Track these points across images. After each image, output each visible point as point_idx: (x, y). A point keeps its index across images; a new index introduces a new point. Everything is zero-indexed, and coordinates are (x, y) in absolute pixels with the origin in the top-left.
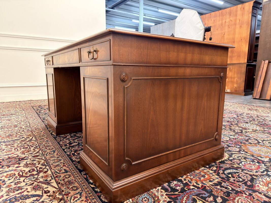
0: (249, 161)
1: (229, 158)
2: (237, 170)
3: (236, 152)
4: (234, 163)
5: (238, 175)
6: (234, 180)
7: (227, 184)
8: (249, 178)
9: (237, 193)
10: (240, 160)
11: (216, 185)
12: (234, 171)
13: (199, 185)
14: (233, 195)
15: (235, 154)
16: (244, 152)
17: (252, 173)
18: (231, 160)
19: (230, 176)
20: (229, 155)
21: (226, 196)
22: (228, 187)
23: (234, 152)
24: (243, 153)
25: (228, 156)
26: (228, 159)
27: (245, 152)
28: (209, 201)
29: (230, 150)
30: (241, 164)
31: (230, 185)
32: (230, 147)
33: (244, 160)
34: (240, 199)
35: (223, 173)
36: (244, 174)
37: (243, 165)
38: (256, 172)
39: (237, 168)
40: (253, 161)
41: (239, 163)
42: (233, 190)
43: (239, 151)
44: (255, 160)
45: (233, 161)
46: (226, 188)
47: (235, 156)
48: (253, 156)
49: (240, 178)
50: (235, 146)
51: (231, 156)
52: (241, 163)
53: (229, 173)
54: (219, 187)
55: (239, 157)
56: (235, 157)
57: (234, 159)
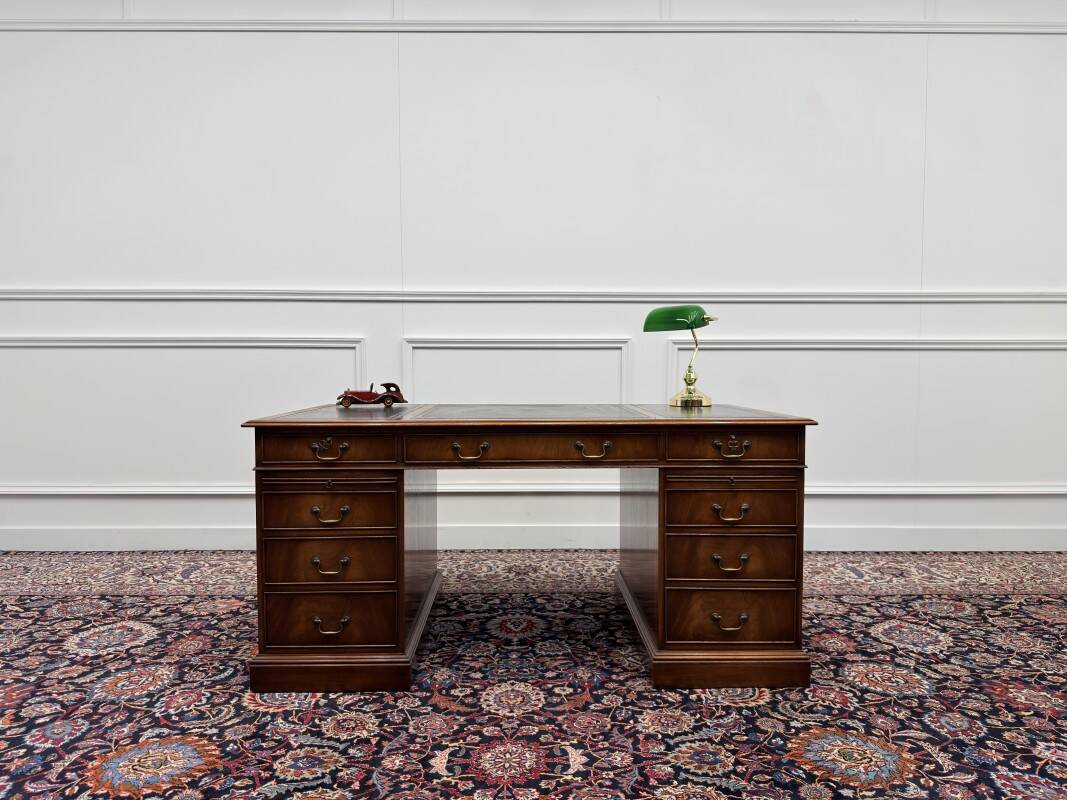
0: (191, 710)
1: (239, 700)
2: (213, 682)
3: (229, 723)
4: (223, 693)
5: (207, 674)
6: (211, 664)
8: (187, 677)
9: (203, 652)
10: (213, 705)
11: (237, 649)
12: (217, 678)
14: (208, 647)
15: (231, 719)
16: (209, 732)
17: (182, 686)
18: (232, 696)
19: (221, 668)
20: (244, 708)
21: (217, 643)
23: (236, 720)
24: (211, 728)
25: (244, 704)
26: (240, 697)
27: (206, 735)
28: (235, 633)
29: (247, 726)
30: (209, 695)
32: (255, 736)
33: (202, 708)
35: (235, 667)
36: (197, 679)
37: (204, 695)
38: (173, 693)
39: (215, 683)
40: (181, 715)
41: (212, 697)
42: (210, 653)
43: (222, 730)
44: (177, 719)
45: (227, 695)
47: (228, 713)
48: (183, 731)
49: (202, 671)
50: (241, 743)
51: (239, 707)
52: (208, 699)
53: (225, 670)
54: (231, 648)
55: (217, 714)
56: (226, 710)
57: (227, 702)
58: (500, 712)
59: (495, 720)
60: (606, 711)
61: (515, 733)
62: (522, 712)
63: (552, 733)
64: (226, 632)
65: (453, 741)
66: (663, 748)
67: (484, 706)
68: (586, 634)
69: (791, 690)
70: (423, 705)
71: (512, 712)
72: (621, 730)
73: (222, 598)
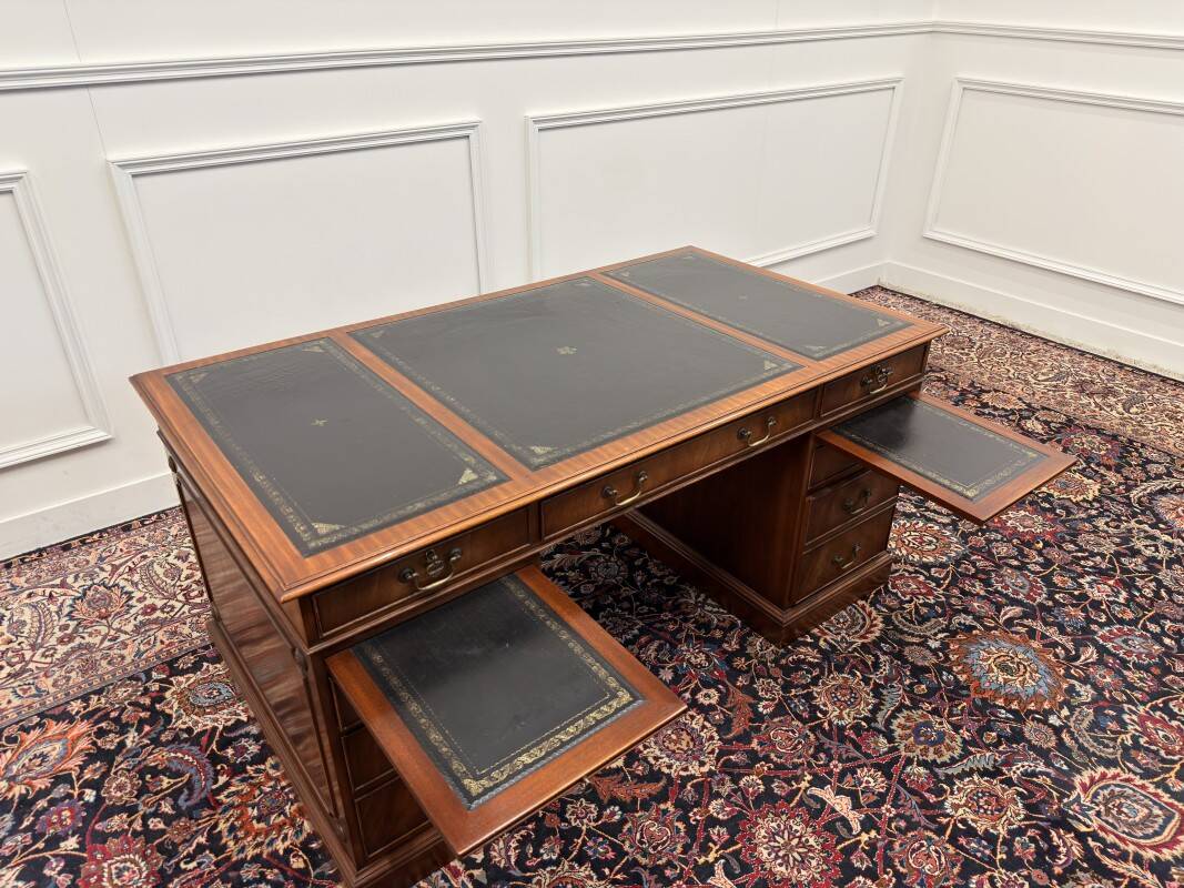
7: (208, 866)
13: (227, 797)
14: (159, 860)
21: (162, 843)
22: (194, 864)
28: (162, 802)
31: (198, 872)
34: (140, 870)
42: (178, 871)
46: (191, 857)
54: (202, 839)
58: (692, 771)
59: (705, 790)
60: (780, 710)
61: (745, 799)
62: (712, 757)
63: (778, 777)
64: (142, 809)
65: (705, 850)
66: (882, 740)
67: (666, 771)
68: (624, 584)
69: (879, 592)
70: (602, 808)
71: (702, 764)
72: (828, 735)
73: (27, 730)
